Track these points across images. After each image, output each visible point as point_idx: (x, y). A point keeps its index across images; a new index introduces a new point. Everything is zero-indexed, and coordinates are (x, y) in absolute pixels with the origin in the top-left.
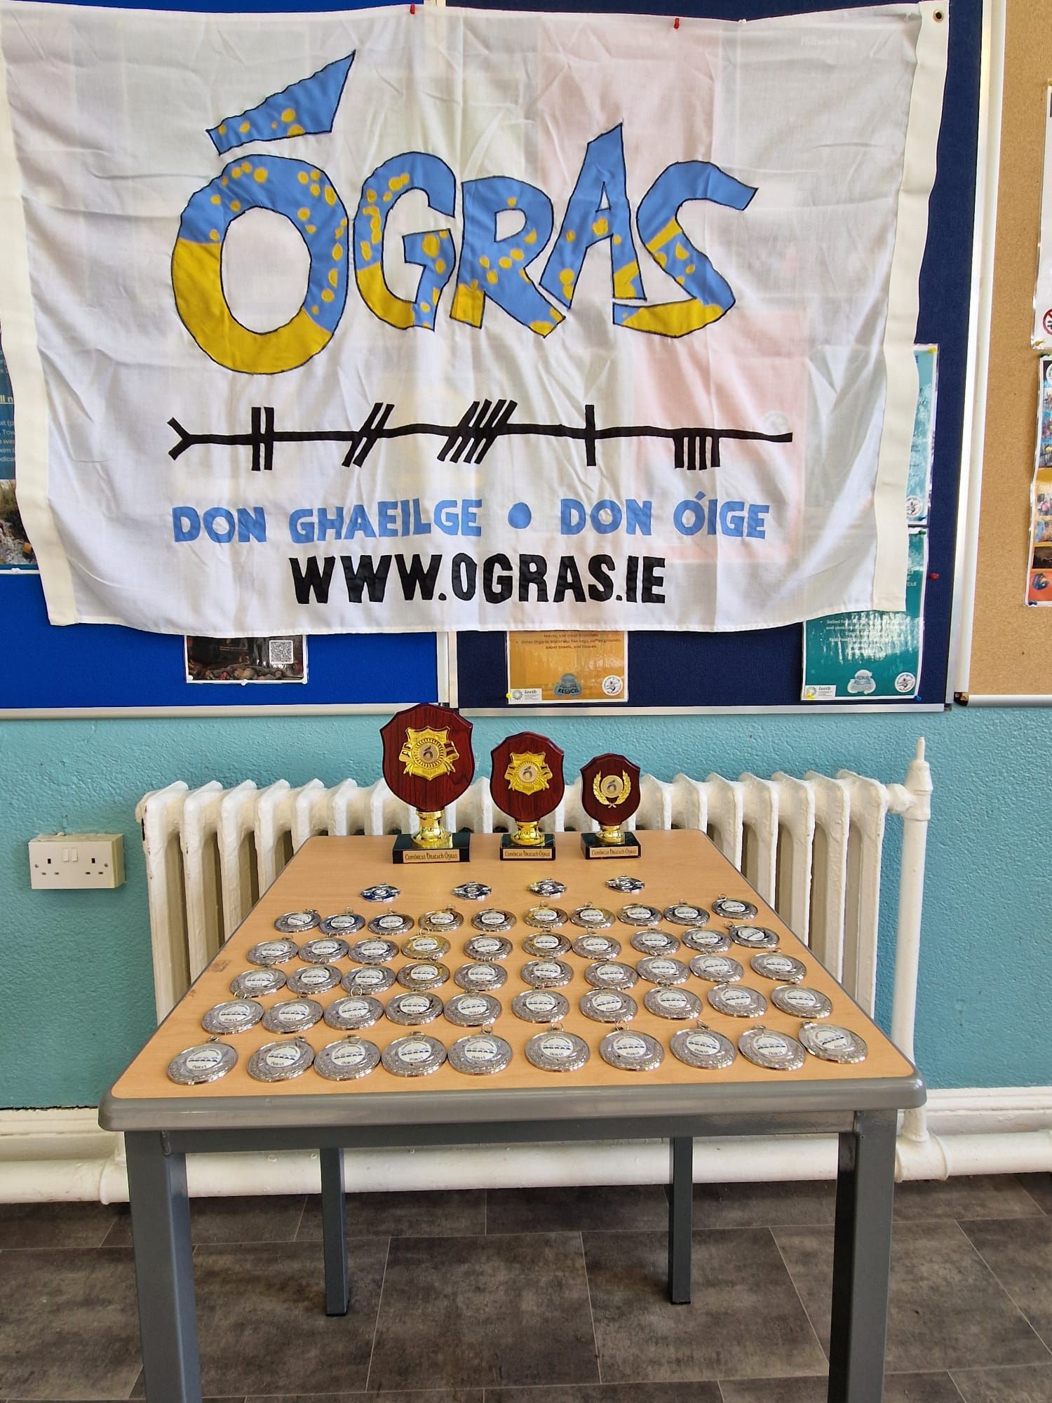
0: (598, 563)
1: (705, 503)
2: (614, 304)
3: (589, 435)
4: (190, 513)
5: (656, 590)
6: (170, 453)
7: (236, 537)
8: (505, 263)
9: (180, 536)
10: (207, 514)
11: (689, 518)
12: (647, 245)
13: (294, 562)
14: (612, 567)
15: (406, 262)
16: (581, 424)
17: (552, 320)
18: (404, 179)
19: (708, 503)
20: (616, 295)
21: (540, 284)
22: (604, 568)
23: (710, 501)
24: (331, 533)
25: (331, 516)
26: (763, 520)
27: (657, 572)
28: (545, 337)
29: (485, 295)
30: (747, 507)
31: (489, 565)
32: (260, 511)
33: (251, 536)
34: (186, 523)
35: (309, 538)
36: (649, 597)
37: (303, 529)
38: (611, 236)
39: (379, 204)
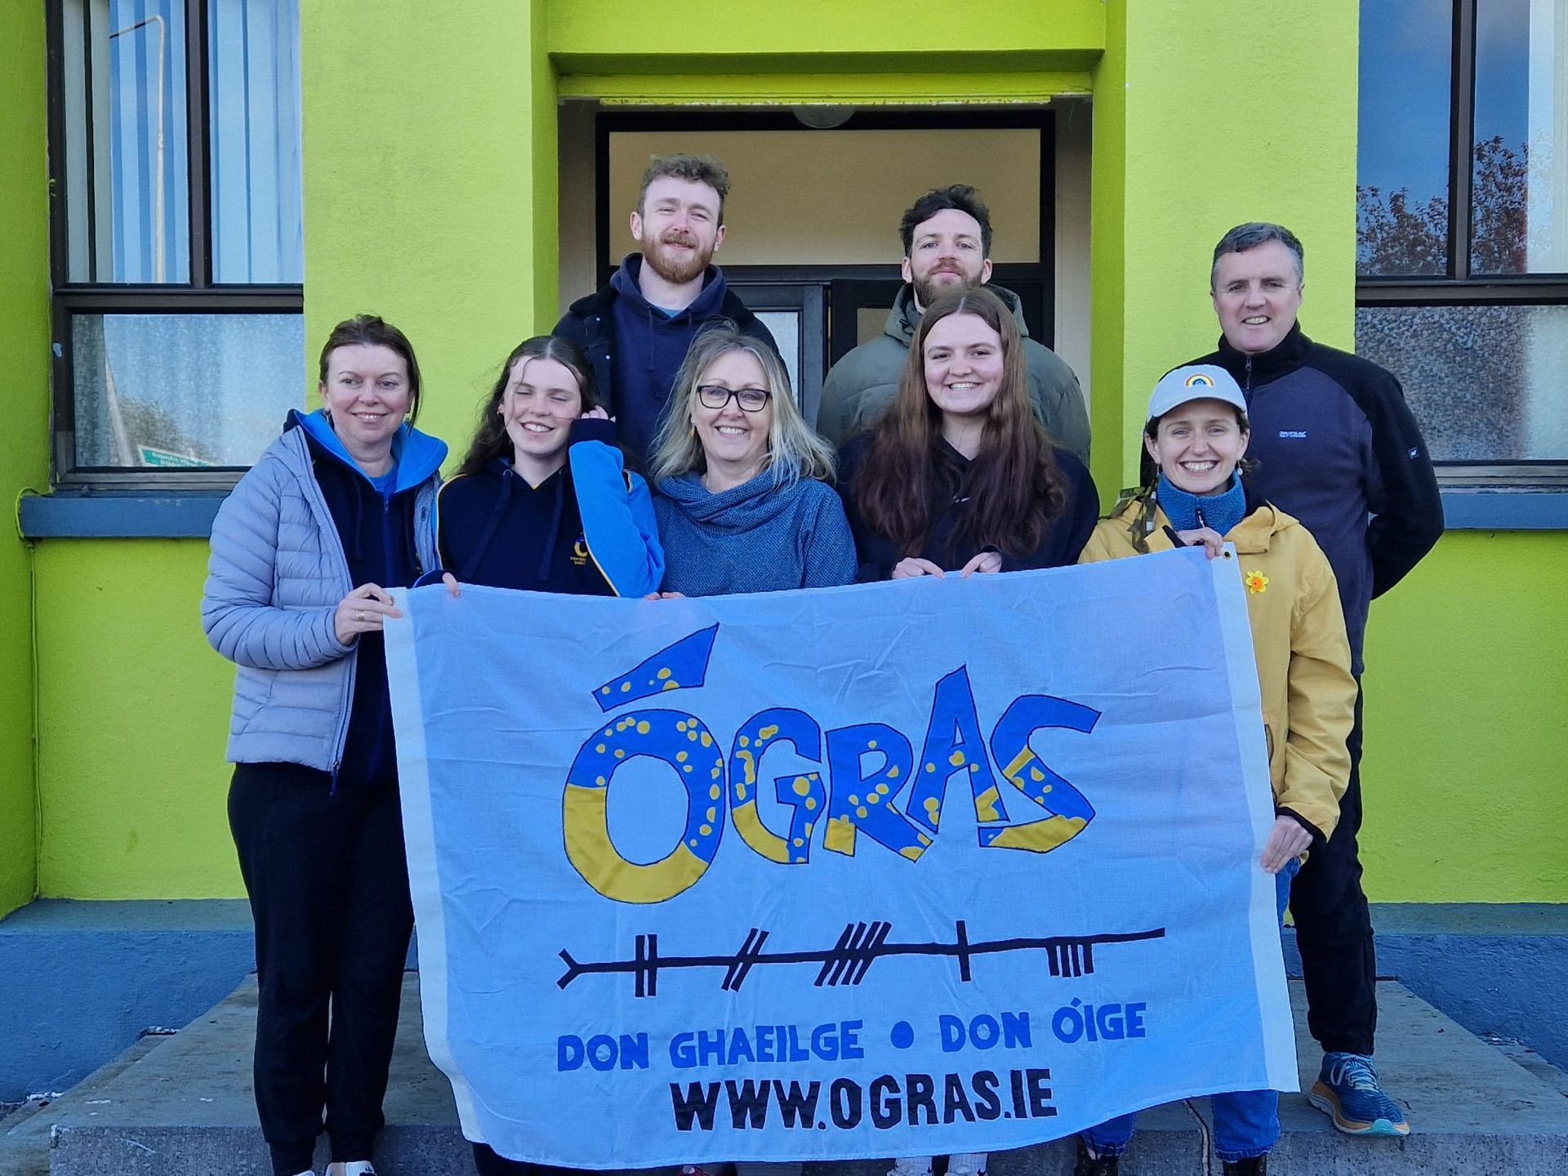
0: (982, 1079)
1: (1080, 1009)
2: (979, 828)
3: (962, 950)
4: (573, 1041)
5: (1045, 1103)
6: (559, 983)
7: (618, 1064)
8: (873, 799)
9: (564, 1065)
10: (590, 1042)
11: (1068, 1026)
12: (1003, 772)
13: (675, 1088)
14: (995, 1083)
15: (778, 802)
16: (953, 940)
17: (920, 845)
18: (774, 729)
19: (1083, 1009)
20: (980, 819)
21: (907, 814)
22: (988, 1084)
23: (1085, 1007)
24: (713, 1057)
25: (713, 1038)
26: (1141, 1018)
27: (1043, 1084)
28: (915, 862)
29: (856, 827)
30: (1123, 1008)
31: (875, 1088)
32: (643, 1037)
33: (634, 1062)
34: (570, 1051)
35: (689, 1063)
36: (1038, 1111)
37: (683, 1054)
38: (969, 766)
39: (751, 748)
